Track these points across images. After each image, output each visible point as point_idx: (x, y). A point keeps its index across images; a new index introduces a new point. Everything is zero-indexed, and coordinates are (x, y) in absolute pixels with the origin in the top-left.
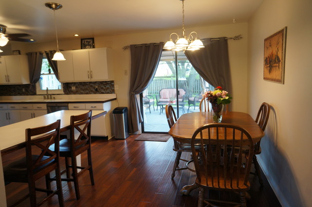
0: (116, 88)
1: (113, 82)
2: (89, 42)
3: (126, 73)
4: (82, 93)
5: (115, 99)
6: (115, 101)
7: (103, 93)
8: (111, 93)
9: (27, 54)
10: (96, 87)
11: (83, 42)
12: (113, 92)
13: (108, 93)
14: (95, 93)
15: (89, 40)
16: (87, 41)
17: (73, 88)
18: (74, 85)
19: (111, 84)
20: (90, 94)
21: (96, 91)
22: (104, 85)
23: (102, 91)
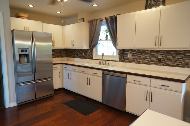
8: (184, 67)
10: (160, 57)
12: (186, 65)
13: (177, 66)
17: (130, 56)
18: (131, 53)
19: (184, 54)
20: (150, 64)
21: (159, 62)
22: (172, 55)
23: (167, 63)
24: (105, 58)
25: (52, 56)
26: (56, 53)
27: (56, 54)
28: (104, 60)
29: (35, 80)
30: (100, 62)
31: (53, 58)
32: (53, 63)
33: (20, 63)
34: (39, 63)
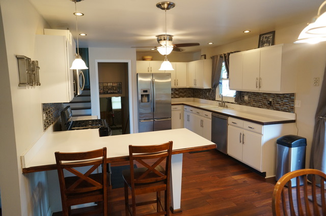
0: (297, 104)
1: (293, 95)
2: (268, 38)
3: (316, 82)
4: (254, 106)
5: (294, 121)
6: (293, 124)
7: (278, 109)
8: (289, 112)
9: (211, 58)
10: (270, 100)
11: (261, 39)
12: (291, 110)
13: (285, 111)
14: (268, 108)
15: (268, 36)
16: (266, 37)
17: (246, 98)
18: (247, 94)
19: (290, 98)
20: (262, 108)
21: (270, 106)
22: (281, 98)
23: (277, 107)
24: (224, 100)
25: (171, 96)
26: (181, 92)
27: (181, 94)
28: (223, 102)
29: (153, 119)
30: (219, 104)
31: (172, 98)
32: (172, 103)
33: (142, 102)
34: (158, 103)
